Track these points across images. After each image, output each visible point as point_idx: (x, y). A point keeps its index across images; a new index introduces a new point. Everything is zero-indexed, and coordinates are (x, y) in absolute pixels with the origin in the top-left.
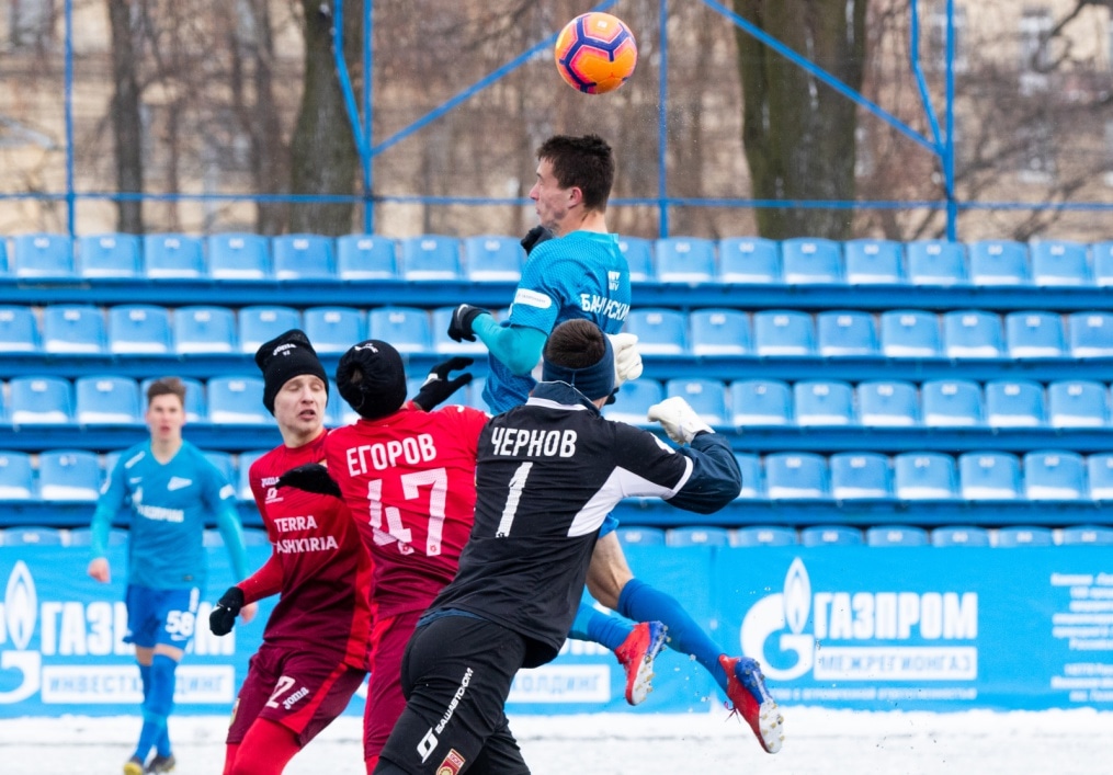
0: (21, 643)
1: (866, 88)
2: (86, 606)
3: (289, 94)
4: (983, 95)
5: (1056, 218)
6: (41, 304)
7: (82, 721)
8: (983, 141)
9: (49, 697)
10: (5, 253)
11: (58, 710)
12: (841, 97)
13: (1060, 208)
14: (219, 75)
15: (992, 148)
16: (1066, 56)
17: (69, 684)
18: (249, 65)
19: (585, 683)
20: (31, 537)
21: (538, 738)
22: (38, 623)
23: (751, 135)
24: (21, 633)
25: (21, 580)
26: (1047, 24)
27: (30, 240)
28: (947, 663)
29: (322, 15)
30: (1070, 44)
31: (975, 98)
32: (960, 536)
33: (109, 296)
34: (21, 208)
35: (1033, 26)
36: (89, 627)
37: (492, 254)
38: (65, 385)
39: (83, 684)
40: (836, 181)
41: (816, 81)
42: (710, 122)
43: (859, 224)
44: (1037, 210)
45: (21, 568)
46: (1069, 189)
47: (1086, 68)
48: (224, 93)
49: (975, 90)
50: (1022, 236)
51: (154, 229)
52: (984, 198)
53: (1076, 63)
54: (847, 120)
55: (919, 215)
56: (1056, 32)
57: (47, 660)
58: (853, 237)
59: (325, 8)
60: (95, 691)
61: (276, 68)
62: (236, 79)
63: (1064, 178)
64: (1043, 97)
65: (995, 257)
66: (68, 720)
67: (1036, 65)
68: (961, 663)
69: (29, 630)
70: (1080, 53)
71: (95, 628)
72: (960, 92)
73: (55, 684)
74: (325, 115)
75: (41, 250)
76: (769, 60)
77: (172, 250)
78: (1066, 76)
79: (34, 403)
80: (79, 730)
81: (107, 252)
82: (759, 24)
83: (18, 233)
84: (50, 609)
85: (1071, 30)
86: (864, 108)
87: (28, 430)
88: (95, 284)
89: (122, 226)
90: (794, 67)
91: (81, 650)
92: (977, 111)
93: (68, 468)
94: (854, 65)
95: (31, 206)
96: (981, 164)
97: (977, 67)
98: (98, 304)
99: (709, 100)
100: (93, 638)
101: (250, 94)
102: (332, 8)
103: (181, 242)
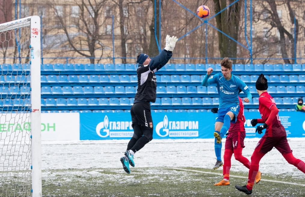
0: (106, 128)
1: (238, 40)
2: (116, 122)
3: (148, 41)
4: (257, 41)
5: (269, 61)
6: (109, 75)
7: (116, 140)
8: (257, 48)
9: (111, 136)
10: (104, 67)
11: (112, 138)
12: (234, 42)
13: (269, 59)
14: (138, 39)
15: (259, 49)
16: (270, 35)
17: (114, 134)
18: (143, 37)
19: (194, 134)
20: (108, 111)
21: (187, 142)
22: (109, 125)
23: (220, 48)
24: (106, 126)
25: (106, 118)
26: (267, 30)
27: (108, 65)
28: (251, 130)
29: (153, 29)
30: (271, 33)
31: (256, 42)
32: (253, 110)
33: (120, 73)
34: (107, 60)
35: (265, 30)
36: (117, 125)
37: (180, 66)
38: (113, 87)
39: (116, 134)
40: (234, 55)
41: (230, 39)
42: (215, 46)
43: (237, 62)
44: (266, 59)
45: (106, 116)
46: (271, 56)
47: (274, 37)
48: (139, 41)
49: (256, 40)
50: (263, 63)
51: (128, 63)
52: (258, 57)
53: (272, 36)
54: (235, 45)
55: (247, 60)
56: (269, 31)
57: (110, 131)
58: (236, 63)
59: (154, 28)
60: (118, 135)
61: (147, 38)
62: (141, 39)
63: (270, 54)
64: (267, 41)
65: (258, 66)
66: (114, 140)
67: (266, 36)
68: (253, 130)
69: (107, 126)
70: (273, 34)
71: (118, 125)
72: (253, 41)
73: (112, 134)
74: (154, 45)
75: (109, 66)
76: (223, 36)
77: (130, 66)
78: (270, 38)
79: (108, 90)
80: (115, 142)
81: (120, 66)
82: (221, 30)
83: (106, 64)
84: (111, 123)
85: (271, 31)
86: (238, 43)
87: (107, 94)
88: (118, 72)
89: (123, 62)
90: (227, 37)
91: (116, 129)
92: (256, 44)
93: (114, 100)
94: (236, 37)
95: (109, 59)
96: (257, 52)
97: (256, 37)
98: (118, 75)
99: (215, 42)
100: (117, 127)
101: (143, 42)
102: (155, 28)
103: (131, 65)
